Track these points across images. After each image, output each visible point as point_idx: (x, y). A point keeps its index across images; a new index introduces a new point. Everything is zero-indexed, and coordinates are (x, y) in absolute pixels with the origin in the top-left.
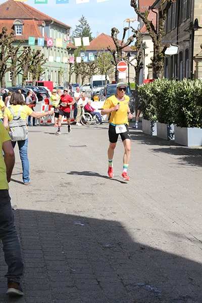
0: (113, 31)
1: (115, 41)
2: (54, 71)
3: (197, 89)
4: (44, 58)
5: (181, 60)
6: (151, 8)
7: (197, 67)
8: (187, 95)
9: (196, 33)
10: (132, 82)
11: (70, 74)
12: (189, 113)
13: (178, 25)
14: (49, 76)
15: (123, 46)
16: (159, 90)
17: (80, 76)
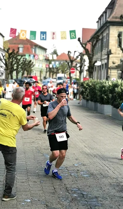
0: (69, 52)
1: (70, 57)
2: (38, 71)
3: (110, 86)
4: (33, 64)
5: (103, 68)
6: (89, 41)
7: (110, 72)
8: (105, 88)
9: (110, 56)
11: (46, 72)
12: (105, 97)
13: (102, 51)
14: (35, 74)
15: (74, 60)
16: (91, 85)
17: (51, 74)
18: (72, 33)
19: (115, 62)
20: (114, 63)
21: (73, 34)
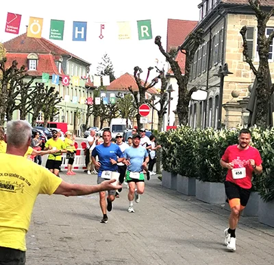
0: (136, 69)
1: (138, 81)
2: (69, 112)
4: (59, 96)
5: (211, 106)
6: (181, 48)
7: (227, 116)
8: (211, 146)
9: (226, 78)
10: (156, 128)
11: (88, 115)
12: (212, 165)
13: (208, 69)
14: (63, 117)
15: (146, 87)
16: (181, 138)
17: (99, 118)
18: (142, 27)
19: (236, 94)
20: (234, 96)
21: (144, 29)
